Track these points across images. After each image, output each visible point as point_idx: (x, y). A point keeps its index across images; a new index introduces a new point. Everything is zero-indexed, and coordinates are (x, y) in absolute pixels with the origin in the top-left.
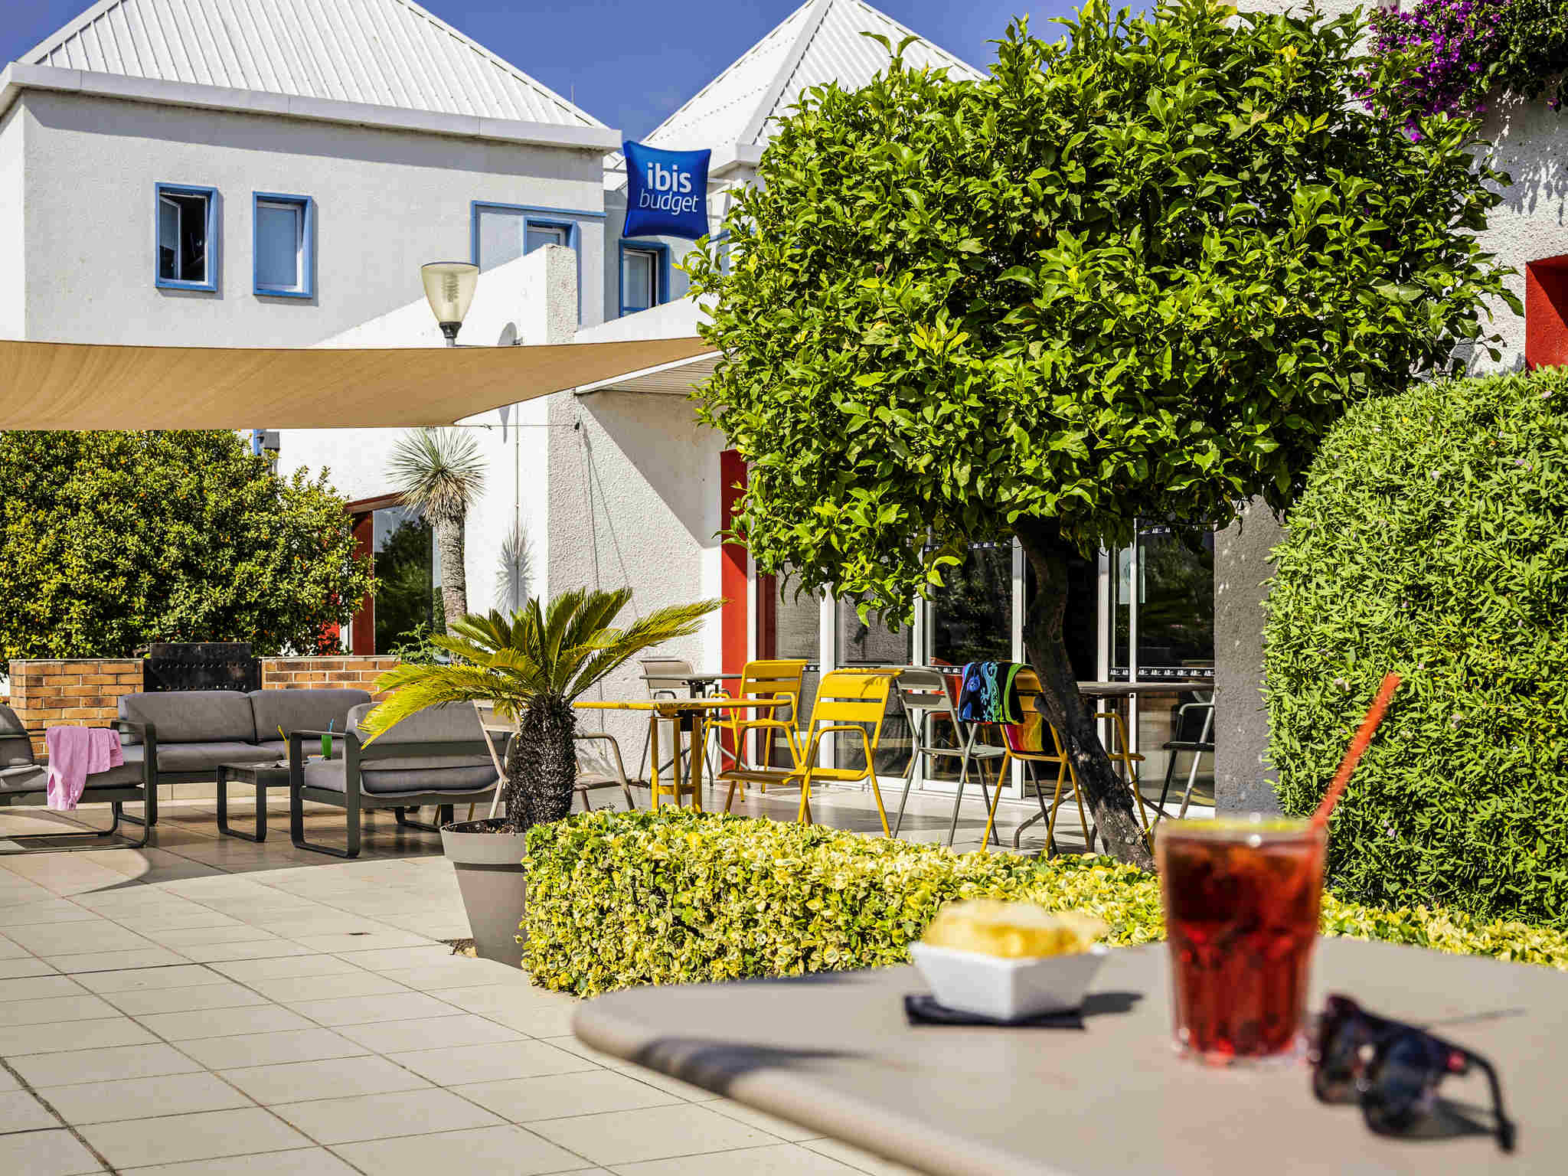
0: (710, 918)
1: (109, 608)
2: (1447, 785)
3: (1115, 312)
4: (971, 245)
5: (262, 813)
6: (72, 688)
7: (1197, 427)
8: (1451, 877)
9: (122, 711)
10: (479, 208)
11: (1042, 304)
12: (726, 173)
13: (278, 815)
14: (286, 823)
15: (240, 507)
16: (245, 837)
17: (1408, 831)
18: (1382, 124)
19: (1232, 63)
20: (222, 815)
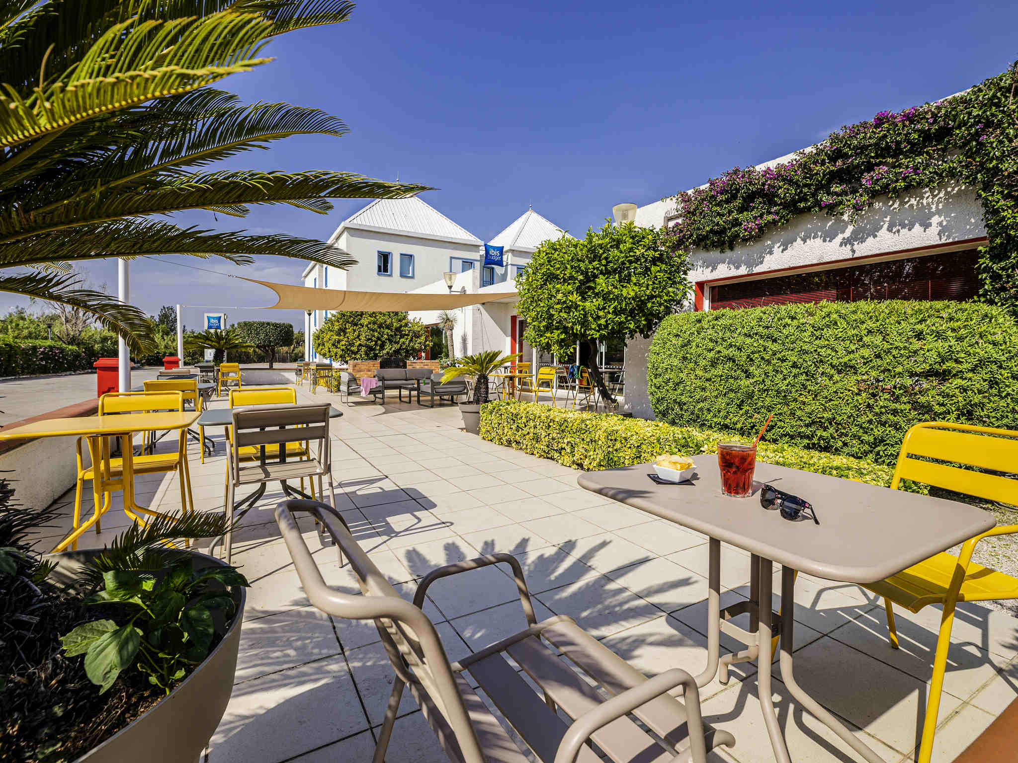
0: (526, 426)
1: (371, 349)
2: (691, 400)
3: (613, 293)
4: (581, 277)
5: (410, 396)
6: (363, 367)
7: (629, 318)
8: (691, 419)
9: (376, 373)
10: (452, 258)
11: (596, 291)
12: (507, 252)
13: (414, 396)
14: (416, 399)
15: (401, 326)
16: (406, 402)
17: (681, 409)
18: (667, 252)
19: (637, 238)
20: (400, 397)
